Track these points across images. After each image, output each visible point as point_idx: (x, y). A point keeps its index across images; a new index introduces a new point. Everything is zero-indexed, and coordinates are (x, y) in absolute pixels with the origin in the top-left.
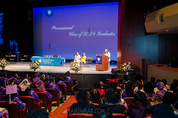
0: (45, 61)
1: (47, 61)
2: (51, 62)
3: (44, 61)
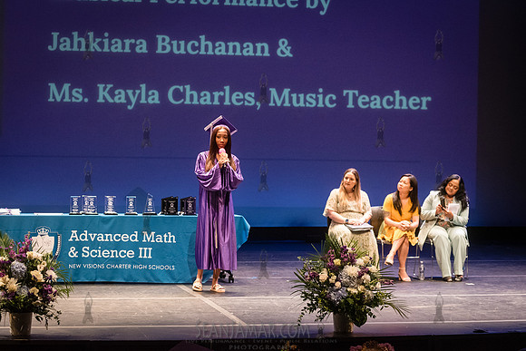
0: (94, 245)
1: (105, 246)
3: (79, 246)
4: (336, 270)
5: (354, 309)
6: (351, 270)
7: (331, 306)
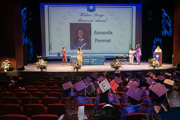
0: (87, 61)
1: (88, 61)
2: (93, 61)
3: (85, 61)
4: (115, 63)
5: (117, 68)
6: (117, 63)
7: (114, 67)
